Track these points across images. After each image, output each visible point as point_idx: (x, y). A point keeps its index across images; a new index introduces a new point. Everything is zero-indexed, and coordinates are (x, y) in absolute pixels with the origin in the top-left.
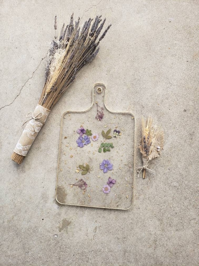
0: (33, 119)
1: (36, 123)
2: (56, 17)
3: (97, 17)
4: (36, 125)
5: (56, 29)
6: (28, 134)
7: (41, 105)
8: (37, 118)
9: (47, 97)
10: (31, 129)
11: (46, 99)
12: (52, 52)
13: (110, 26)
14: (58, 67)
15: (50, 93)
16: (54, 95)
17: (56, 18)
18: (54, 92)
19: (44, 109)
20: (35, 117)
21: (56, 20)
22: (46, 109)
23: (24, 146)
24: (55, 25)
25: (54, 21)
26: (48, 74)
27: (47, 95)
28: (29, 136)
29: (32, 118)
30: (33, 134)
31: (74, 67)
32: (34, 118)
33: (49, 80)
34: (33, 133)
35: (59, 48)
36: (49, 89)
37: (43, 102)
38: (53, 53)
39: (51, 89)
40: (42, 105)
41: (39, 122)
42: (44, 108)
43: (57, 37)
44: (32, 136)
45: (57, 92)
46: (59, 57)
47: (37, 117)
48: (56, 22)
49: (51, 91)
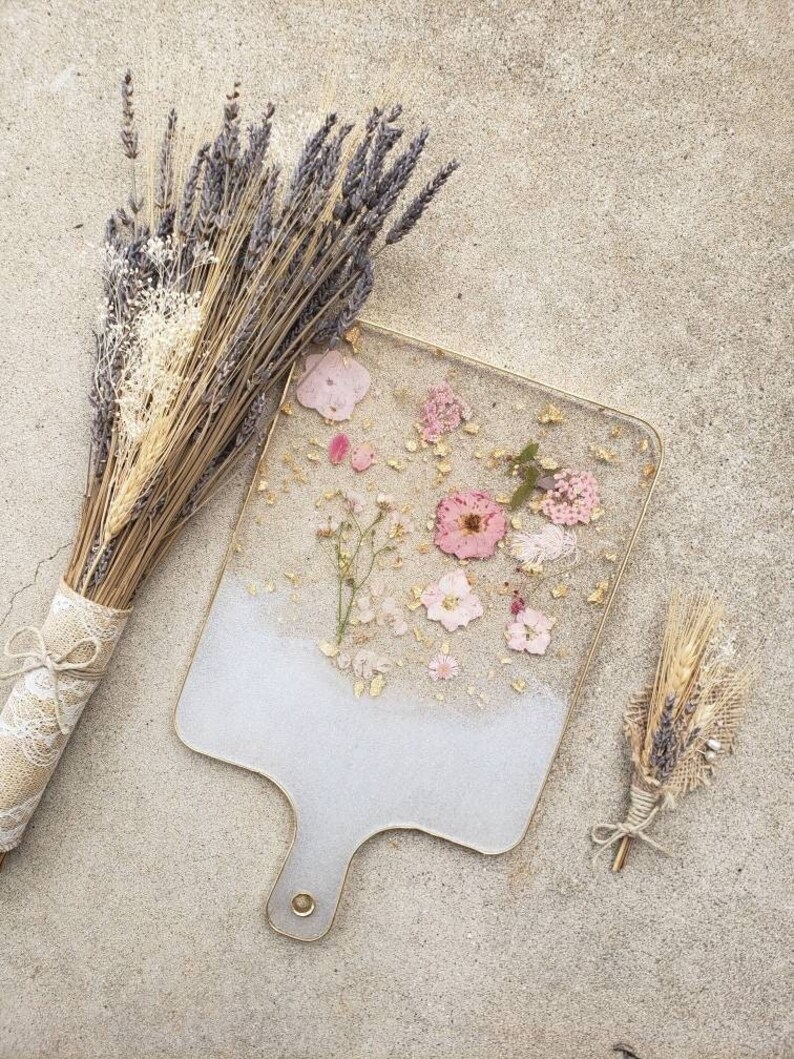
0: (45, 667)
1: (64, 687)
2: (128, 80)
3: (377, 113)
4: (61, 697)
5: (133, 155)
6: (23, 746)
7: (83, 590)
8: (67, 665)
9: (113, 548)
10: (37, 721)
11: (108, 560)
12: (122, 299)
13: (452, 168)
14: (162, 399)
15: (131, 530)
16: (150, 534)
17: (130, 89)
18: (148, 519)
19: (100, 611)
20: (58, 657)
21: (130, 99)
22: (112, 611)
23: (9, 806)
24: (126, 128)
25: (122, 109)
26: (106, 424)
27: (111, 541)
28: (29, 758)
29: (39, 665)
30: (49, 745)
31: (250, 387)
32: (50, 663)
33: (115, 459)
34: (49, 740)
35: (164, 283)
36: (125, 514)
37: (93, 576)
38: (128, 306)
39: (135, 509)
40: (86, 596)
41: (77, 682)
42: (99, 608)
43: (141, 205)
44: (48, 750)
45: (162, 519)
46: (167, 341)
47: (68, 659)
48: (131, 116)
49: (133, 523)
